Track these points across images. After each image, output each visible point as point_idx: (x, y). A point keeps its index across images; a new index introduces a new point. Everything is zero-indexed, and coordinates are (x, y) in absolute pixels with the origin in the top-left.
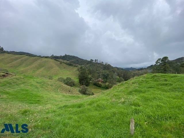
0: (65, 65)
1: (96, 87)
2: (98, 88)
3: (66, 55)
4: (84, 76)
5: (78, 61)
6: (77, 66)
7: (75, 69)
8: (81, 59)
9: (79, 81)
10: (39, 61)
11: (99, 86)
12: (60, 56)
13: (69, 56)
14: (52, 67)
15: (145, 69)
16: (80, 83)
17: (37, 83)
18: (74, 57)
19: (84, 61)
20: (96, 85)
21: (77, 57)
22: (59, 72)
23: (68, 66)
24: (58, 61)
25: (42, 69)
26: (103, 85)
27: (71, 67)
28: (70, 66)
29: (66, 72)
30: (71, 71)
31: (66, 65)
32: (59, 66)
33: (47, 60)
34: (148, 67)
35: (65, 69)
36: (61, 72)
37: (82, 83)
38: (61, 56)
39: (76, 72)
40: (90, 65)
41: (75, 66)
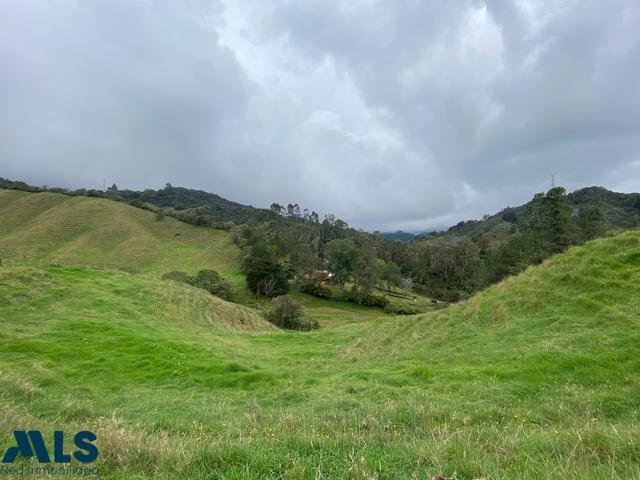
0: (179, 224)
1: (311, 298)
2: (318, 302)
3: (170, 190)
4: (267, 263)
5: (220, 212)
6: (227, 229)
7: (223, 239)
8: (231, 204)
9: (245, 282)
10: (61, 211)
11: (323, 297)
12: (146, 191)
13: (182, 190)
14: (124, 234)
15: (443, 233)
16: (255, 291)
17: (117, 292)
18: (202, 197)
19: (244, 209)
20: (311, 294)
21: (217, 197)
22: (156, 253)
23: (188, 228)
24: (146, 208)
25: (81, 241)
26: (335, 290)
27: (205, 232)
28: (199, 230)
29: (184, 250)
30: (204, 247)
31: (182, 223)
32: (150, 228)
33: (99, 204)
34: (451, 229)
35: (178, 239)
36: (166, 252)
37: (262, 288)
38: (152, 192)
39: (227, 250)
40: (271, 226)
41: (218, 228)
